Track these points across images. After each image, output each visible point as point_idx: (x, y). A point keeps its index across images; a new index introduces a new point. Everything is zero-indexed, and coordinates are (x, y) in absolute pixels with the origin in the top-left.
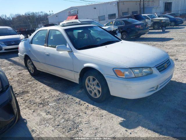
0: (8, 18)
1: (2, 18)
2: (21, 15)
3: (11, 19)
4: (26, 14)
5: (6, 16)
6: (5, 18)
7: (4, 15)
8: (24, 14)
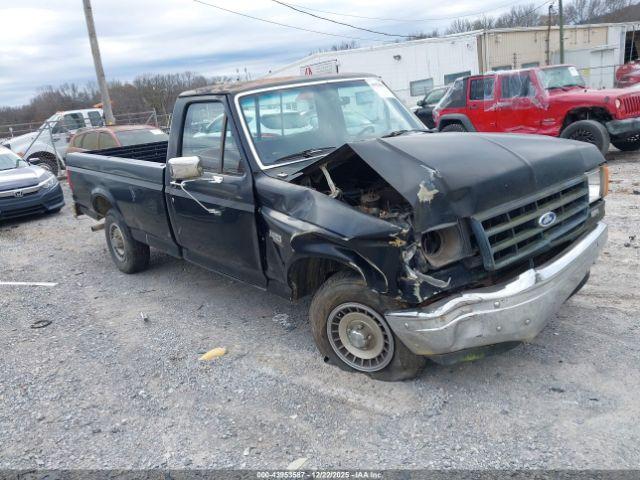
0: (80, 95)
1: (62, 94)
2: (123, 84)
3: (91, 97)
4: (137, 82)
5: (74, 90)
6: (71, 94)
7: (70, 86)
8: (131, 82)
